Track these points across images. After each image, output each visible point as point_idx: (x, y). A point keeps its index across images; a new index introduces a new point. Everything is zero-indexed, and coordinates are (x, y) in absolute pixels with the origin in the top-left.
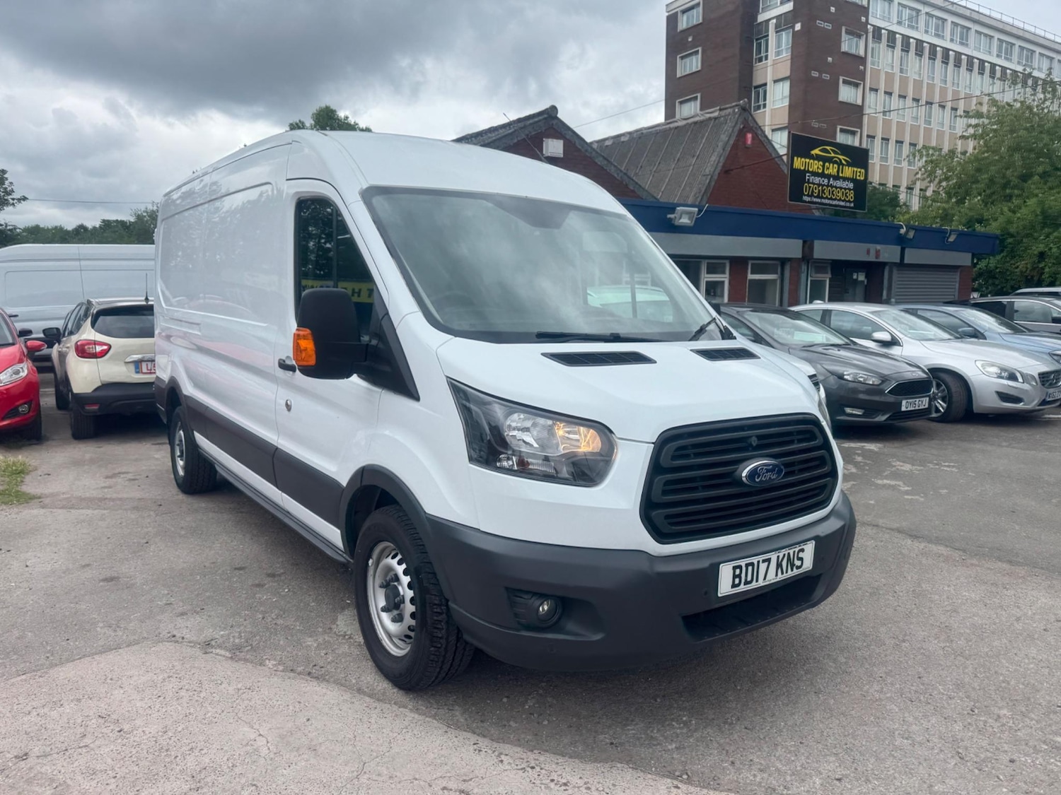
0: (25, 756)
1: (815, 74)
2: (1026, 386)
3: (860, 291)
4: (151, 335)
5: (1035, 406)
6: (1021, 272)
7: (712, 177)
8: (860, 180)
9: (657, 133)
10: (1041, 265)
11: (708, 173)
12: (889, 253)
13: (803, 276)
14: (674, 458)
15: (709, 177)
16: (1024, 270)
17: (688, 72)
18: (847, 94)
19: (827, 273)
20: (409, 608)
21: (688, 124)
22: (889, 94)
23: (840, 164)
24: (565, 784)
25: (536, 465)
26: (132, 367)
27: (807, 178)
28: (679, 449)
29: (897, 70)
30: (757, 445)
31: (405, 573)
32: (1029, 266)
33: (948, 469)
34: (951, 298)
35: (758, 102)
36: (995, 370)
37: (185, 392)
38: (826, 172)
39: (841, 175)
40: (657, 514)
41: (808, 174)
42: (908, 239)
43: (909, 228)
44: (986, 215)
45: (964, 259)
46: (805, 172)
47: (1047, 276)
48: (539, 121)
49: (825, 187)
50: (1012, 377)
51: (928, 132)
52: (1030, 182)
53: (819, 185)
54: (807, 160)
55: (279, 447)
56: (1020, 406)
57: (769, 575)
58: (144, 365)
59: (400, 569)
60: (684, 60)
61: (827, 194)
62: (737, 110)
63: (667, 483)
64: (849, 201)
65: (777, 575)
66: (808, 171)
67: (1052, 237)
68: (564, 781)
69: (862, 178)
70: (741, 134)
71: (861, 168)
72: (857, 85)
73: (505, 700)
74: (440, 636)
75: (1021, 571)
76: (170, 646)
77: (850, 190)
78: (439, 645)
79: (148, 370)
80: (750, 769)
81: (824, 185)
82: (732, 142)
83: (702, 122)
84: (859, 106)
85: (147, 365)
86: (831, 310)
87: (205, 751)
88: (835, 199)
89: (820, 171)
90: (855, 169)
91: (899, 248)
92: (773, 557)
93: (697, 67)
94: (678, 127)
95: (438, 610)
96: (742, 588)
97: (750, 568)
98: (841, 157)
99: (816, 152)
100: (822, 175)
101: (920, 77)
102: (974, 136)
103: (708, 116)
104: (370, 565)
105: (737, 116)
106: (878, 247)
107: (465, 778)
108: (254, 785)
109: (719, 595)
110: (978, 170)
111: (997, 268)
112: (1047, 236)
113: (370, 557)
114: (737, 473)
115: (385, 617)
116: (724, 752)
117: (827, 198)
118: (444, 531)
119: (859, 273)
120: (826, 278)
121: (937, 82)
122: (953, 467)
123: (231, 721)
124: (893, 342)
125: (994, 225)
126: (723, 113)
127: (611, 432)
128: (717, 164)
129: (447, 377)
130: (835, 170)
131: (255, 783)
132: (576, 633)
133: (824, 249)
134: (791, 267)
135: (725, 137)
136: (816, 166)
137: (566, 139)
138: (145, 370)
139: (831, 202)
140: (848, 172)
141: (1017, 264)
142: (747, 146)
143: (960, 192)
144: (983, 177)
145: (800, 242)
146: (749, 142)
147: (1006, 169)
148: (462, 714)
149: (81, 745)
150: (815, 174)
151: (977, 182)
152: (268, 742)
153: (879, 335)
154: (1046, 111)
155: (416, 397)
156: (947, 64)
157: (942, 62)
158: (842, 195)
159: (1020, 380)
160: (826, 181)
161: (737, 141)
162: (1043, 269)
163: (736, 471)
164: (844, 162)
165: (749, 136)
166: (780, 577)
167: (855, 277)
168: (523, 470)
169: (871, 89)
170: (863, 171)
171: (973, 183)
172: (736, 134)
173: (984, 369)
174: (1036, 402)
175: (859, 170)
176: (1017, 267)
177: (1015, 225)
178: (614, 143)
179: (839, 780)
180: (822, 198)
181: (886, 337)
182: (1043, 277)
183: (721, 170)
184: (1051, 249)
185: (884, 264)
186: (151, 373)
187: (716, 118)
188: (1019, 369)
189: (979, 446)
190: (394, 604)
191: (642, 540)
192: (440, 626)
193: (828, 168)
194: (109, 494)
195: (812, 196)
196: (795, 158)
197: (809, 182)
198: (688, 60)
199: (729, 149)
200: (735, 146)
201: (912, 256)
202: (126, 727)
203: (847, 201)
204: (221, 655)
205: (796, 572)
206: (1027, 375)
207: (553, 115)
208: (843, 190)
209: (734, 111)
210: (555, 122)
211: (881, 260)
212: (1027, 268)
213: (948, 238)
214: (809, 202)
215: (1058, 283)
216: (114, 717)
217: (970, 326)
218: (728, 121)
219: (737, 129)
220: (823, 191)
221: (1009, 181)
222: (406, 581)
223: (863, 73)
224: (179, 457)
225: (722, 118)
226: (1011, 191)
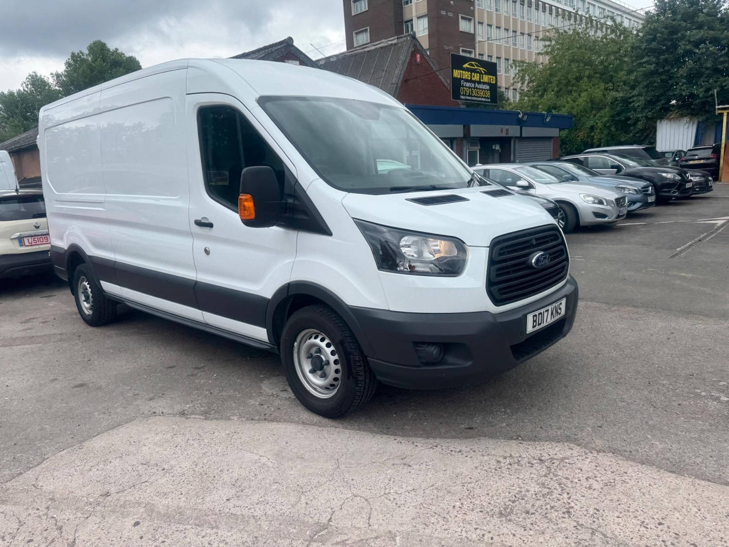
0: (107, 494)
1: (443, 13)
2: (609, 207)
3: (497, 157)
4: (43, 215)
5: (614, 219)
6: (581, 139)
7: (397, 85)
8: (493, 84)
9: (356, 55)
10: (592, 134)
11: (394, 82)
12: (513, 131)
13: (465, 148)
14: (500, 254)
15: (395, 85)
16: (583, 138)
17: (359, 12)
18: (464, 26)
19: (478, 146)
20: (333, 367)
21: (376, 48)
22: (490, 25)
23: (480, 73)
24: (460, 451)
25: (419, 267)
26: (17, 243)
27: (462, 83)
28: (502, 249)
29: (493, 10)
30: (536, 244)
31: (328, 345)
32: (585, 135)
33: (580, 260)
34: (549, 158)
36: (591, 199)
37: (88, 253)
38: (473, 79)
39: (482, 81)
40: (494, 288)
41: (462, 81)
42: (523, 121)
43: (524, 114)
44: (558, 103)
45: (554, 132)
46: (460, 79)
47: (596, 140)
48: (282, 48)
49: (473, 89)
50: (601, 202)
51: (515, 50)
52: (581, 82)
53: (469, 88)
54: (461, 71)
56: (606, 219)
57: (549, 319)
58: (26, 240)
59: (323, 344)
60: (355, 4)
61: (474, 93)
62: (409, 39)
63: (498, 270)
64: (488, 98)
65: (551, 319)
66: (463, 79)
67: (597, 116)
68: (459, 450)
69: (494, 82)
70: (413, 55)
71: (493, 76)
72: (470, 20)
74: (361, 379)
75: (641, 310)
76: (162, 418)
77: (487, 90)
78: (361, 385)
79: (29, 243)
80: (552, 429)
81: (472, 88)
82: (408, 60)
83: (386, 47)
84: (472, 34)
85: (28, 239)
86: (489, 169)
87: (231, 470)
88: (479, 97)
89: (469, 79)
90: (490, 76)
91: (519, 127)
92: (549, 308)
93: (365, 9)
94: (370, 51)
95: (359, 364)
96: (537, 328)
97: (540, 316)
98: (481, 69)
99: (466, 65)
100: (471, 81)
101: (508, 14)
102: (547, 53)
103: (390, 42)
104: (295, 346)
105: (409, 43)
106: (507, 127)
107: (402, 457)
108: (277, 483)
109: (527, 333)
110: (551, 75)
111: (567, 137)
112: (595, 116)
113: (295, 341)
114: (529, 261)
115: (312, 376)
116: (534, 423)
117: (474, 96)
119: (496, 145)
120: (477, 149)
121: (518, 17)
122: (582, 258)
123: (237, 452)
124: (530, 186)
125: (564, 110)
126: (400, 40)
127: (464, 243)
128: (400, 76)
129: (353, 218)
130: (478, 78)
131: (276, 481)
132: (455, 362)
133: (478, 130)
134: (457, 143)
135: (403, 57)
136: (466, 75)
137: (300, 60)
138: (27, 244)
139: (477, 99)
140: (486, 78)
141: (578, 135)
142: (417, 63)
143: (541, 89)
144: (555, 79)
145: (462, 126)
146: (418, 60)
147: (568, 74)
149: (143, 481)
150: (466, 81)
151: (550, 82)
152: (269, 459)
153: (520, 183)
154: (587, 36)
155: (329, 233)
156: (523, 5)
157: (521, 4)
158: (483, 94)
159: (605, 204)
160: (473, 85)
161: (411, 59)
162: (593, 136)
164: (483, 72)
165: (418, 56)
166: (553, 320)
167: (494, 148)
168: (412, 271)
169: (479, 23)
170: (494, 77)
171: (548, 83)
172: (410, 55)
173: (585, 198)
174: (614, 217)
175: (492, 77)
176: (579, 136)
177: (576, 110)
178: (326, 63)
179: (600, 427)
180: (472, 96)
181: (525, 184)
182: (594, 141)
183: (402, 80)
184: (597, 123)
185: (510, 138)
186: (32, 245)
187: (395, 44)
188: (604, 197)
189: (589, 245)
191: (487, 305)
192: (361, 374)
193: (474, 77)
194: (32, 333)
195: (465, 95)
196: (454, 70)
197: (463, 86)
198: (358, 3)
199: (407, 65)
200: (410, 63)
201: (528, 132)
202: (166, 467)
203: (486, 98)
204: (197, 418)
205: (559, 316)
206: (609, 200)
207: (291, 44)
208: (484, 91)
209: (407, 39)
210: (292, 49)
211: (509, 135)
212: (584, 137)
213: (546, 120)
214: (464, 100)
215: (602, 145)
216: (153, 462)
217: (569, 173)
218: (404, 46)
219: (410, 51)
220: (472, 91)
221: (569, 81)
222: (329, 350)
223: (473, 11)
224: (84, 301)
225: (400, 44)
226: (571, 88)
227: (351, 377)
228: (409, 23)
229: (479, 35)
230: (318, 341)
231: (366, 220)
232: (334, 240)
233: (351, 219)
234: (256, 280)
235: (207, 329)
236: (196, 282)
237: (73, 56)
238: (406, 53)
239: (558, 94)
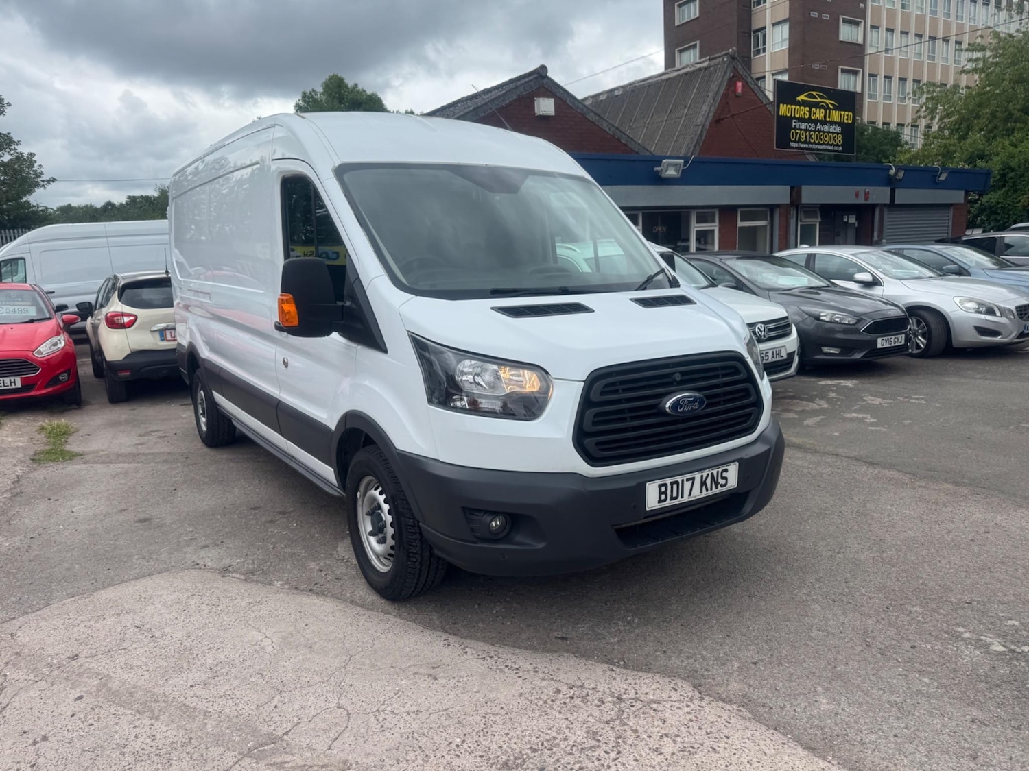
0: (75, 657)
1: (814, 15)
2: (1004, 320)
3: (851, 234)
5: (1013, 338)
7: (703, 126)
8: (848, 123)
9: (649, 86)
11: (699, 123)
12: (880, 195)
13: (793, 222)
14: (602, 393)
15: (701, 127)
17: (686, 20)
18: (847, 33)
19: (817, 217)
20: (390, 531)
21: (679, 75)
22: (891, 30)
23: (826, 108)
24: (517, 669)
25: (484, 404)
26: (157, 336)
27: (794, 124)
28: (607, 385)
29: (898, 6)
30: (681, 380)
31: (386, 502)
34: (944, 236)
35: (758, 46)
36: (972, 305)
37: (203, 356)
38: (813, 118)
39: (828, 119)
40: (589, 442)
41: (794, 121)
42: (896, 179)
43: (898, 169)
44: (988, 150)
45: (957, 196)
46: (791, 118)
48: (531, 81)
49: (812, 133)
50: (990, 311)
53: (806, 130)
54: (794, 107)
55: (281, 400)
56: (998, 339)
57: (693, 490)
58: (168, 333)
59: (382, 498)
60: (681, 8)
61: (814, 139)
62: (726, 59)
63: (597, 415)
64: (837, 145)
65: (701, 492)
66: (795, 118)
68: (517, 666)
69: (850, 122)
70: (732, 83)
71: (849, 111)
72: (857, 24)
73: (476, 606)
74: (415, 552)
76: (194, 572)
77: (838, 133)
78: (415, 560)
79: (171, 337)
81: (811, 130)
82: (721, 92)
83: (694, 71)
84: (859, 45)
85: (171, 333)
86: (815, 254)
87: (221, 650)
88: (823, 144)
89: (807, 117)
90: (843, 113)
91: (888, 190)
92: (697, 476)
93: (695, 15)
94: (669, 78)
96: (668, 503)
97: (675, 486)
98: (827, 101)
99: (802, 97)
100: (809, 120)
101: (922, 12)
102: (974, 70)
103: (699, 66)
104: (358, 497)
105: (726, 65)
106: (868, 189)
107: (434, 665)
108: (260, 674)
109: (647, 509)
110: (980, 105)
111: (998, 203)
113: (357, 490)
114: (661, 405)
115: (373, 540)
116: (659, 644)
117: (814, 143)
118: (412, 463)
119: (850, 216)
120: (816, 222)
121: (940, 15)
123: (243, 627)
124: (875, 283)
125: (995, 159)
126: (713, 62)
127: (547, 373)
128: (708, 114)
129: (408, 331)
130: (822, 115)
131: (261, 672)
133: (813, 194)
134: (780, 213)
135: (717, 86)
136: (802, 112)
137: (556, 96)
138: (169, 338)
139: (818, 147)
140: (835, 116)
141: (1018, 199)
142: (737, 94)
143: (962, 128)
144: (984, 112)
145: (788, 188)
146: (740, 90)
147: (1009, 102)
148: (438, 619)
149: (121, 648)
150: (801, 120)
151: (978, 117)
152: (272, 642)
153: (859, 276)
155: (385, 351)
158: (831, 139)
159: (998, 314)
160: (813, 126)
161: (727, 89)
163: (660, 403)
164: (831, 106)
165: (739, 84)
166: (705, 494)
167: (845, 220)
168: (474, 409)
169: (872, 27)
170: (851, 114)
171: (975, 118)
172: (725, 84)
173: (962, 305)
174: (1013, 335)
175: (846, 113)
176: (1020, 201)
177: (1017, 160)
178: (608, 97)
180: (810, 143)
181: (866, 277)
183: (712, 120)
185: (873, 206)
187: (706, 68)
188: (997, 304)
190: (378, 530)
191: (577, 464)
192: (414, 544)
193: (815, 114)
194: (142, 449)
195: (799, 141)
196: (781, 105)
197: (795, 129)
198: (685, 8)
199: (719, 99)
200: (725, 95)
201: (903, 196)
202: (157, 634)
203: (835, 145)
204: (237, 578)
205: (720, 489)
206: (1005, 309)
207: (543, 75)
208: (830, 134)
209: (723, 59)
210: (545, 81)
211: (870, 202)
213: (939, 177)
214: (797, 148)
216: (148, 626)
217: (955, 263)
218: (718, 71)
219: (727, 78)
220: (810, 136)
221: (1011, 114)
222: (386, 509)
223: (864, 11)
224: (201, 415)
225: (712, 68)
226: (1013, 124)
228: (760, 33)
229: (871, 46)
230: (377, 494)
232: (388, 359)
233: (406, 333)
234: (322, 406)
235: (291, 464)
236: (279, 401)
237: (304, 95)
238: (720, 81)
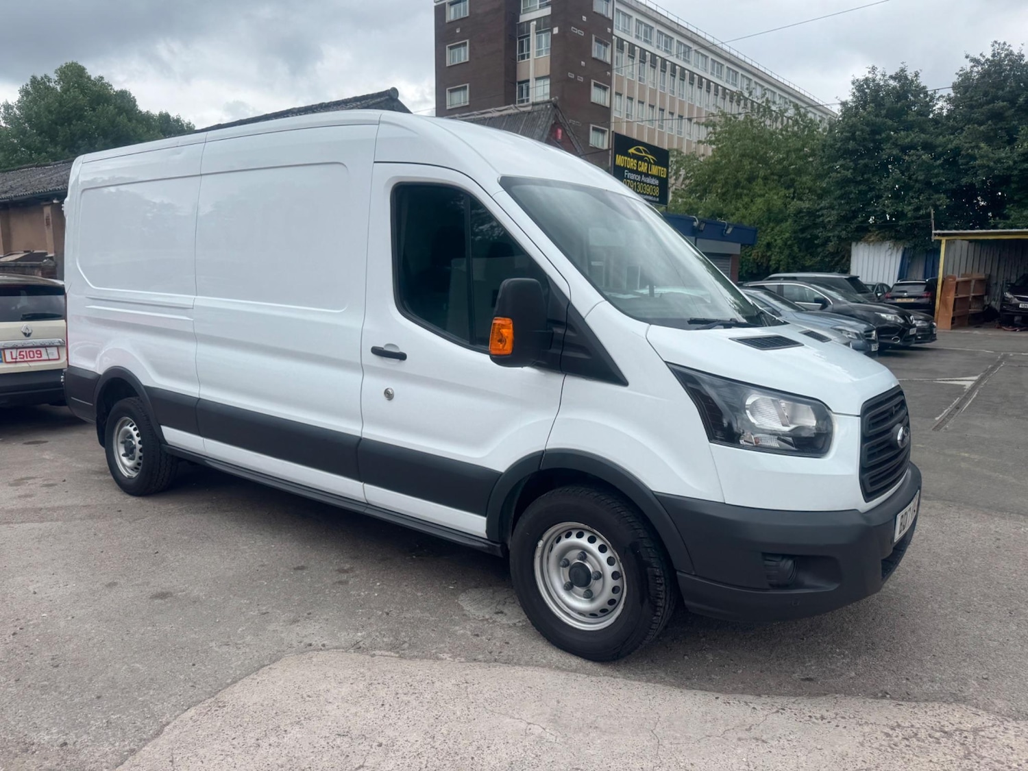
1: (572, 76)
6: (754, 259)
8: (663, 178)
10: (769, 254)
14: (870, 427)
16: (756, 257)
17: (457, 63)
18: (597, 96)
20: (609, 583)
21: (502, 115)
22: (631, 99)
23: (649, 163)
24: (823, 718)
25: (766, 441)
27: (626, 174)
28: (870, 419)
29: (636, 78)
31: (603, 549)
32: (760, 254)
35: (522, 96)
37: (146, 383)
38: (640, 169)
39: (650, 173)
40: (865, 477)
41: (626, 171)
42: (700, 230)
43: (701, 221)
44: (725, 210)
46: (624, 168)
47: (774, 262)
48: (382, 102)
49: (639, 183)
52: (754, 183)
53: (634, 181)
54: (626, 158)
55: (364, 437)
57: (910, 521)
58: (7, 353)
59: (593, 546)
60: (452, 51)
61: (641, 188)
62: (549, 107)
63: (870, 449)
64: (655, 196)
66: (626, 168)
67: (776, 231)
68: (819, 715)
69: (665, 176)
70: (554, 129)
71: (664, 167)
72: (605, 89)
77: (656, 186)
79: (12, 359)
81: (638, 181)
82: (546, 136)
83: (517, 114)
84: (607, 108)
89: (636, 168)
90: (660, 168)
92: (912, 505)
93: (465, 58)
95: (660, 582)
96: (902, 533)
98: (650, 156)
99: (632, 151)
100: (637, 172)
101: (654, 86)
102: (710, 142)
103: (522, 109)
104: (539, 547)
105: (549, 112)
107: (745, 727)
109: (895, 541)
110: (715, 172)
112: (772, 230)
113: (540, 538)
121: (667, 91)
123: (487, 715)
125: (732, 218)
126: (537, 108)
127: (829, 409)
129: (666, 362)
130: (646, 168)
135: (540, 131)
136: (632, 163)
138: (9, 359)
140: (655, 170)
142: (559, 140)
143: (700, 189)
144: (720, 178)
146: (560, 136)
147: (738, 172)
150: (631, 171)
151: (714, 181)
152: (544, 729)
154: (762, 125)
155: (623, 382)
156: (674, 76)
157: (671, 75)
158: (651, 190)
160: (639, 177)
161: (550, 135)
162: (770, 257)
163: (892, 436)
164: (652, 161)
165: (560, 131)
169: (617, 94)
170: (665, 169)
171: (710, 182)
172: (549, 129)
175: (662, 169)
177: (748, 220)
182: (771, 263)
184: (776, 240)
186: (16, 362)
187: (530, 112)
191: (860, 501)
193: (640, 166)
196: (617, 156)
197: (627, 178)
198: (456, 51)
202: (383, 741)
203: (654, 196)
204: (386, 656)
207: (395, 97)
208: (652, 186)
209: (546, 107)
210: (395, 104)
212: (758, 256)
213: (726, 231)
215: (781, 269)
218: (542, 116)
219: (550, 124)
220: (637, 186)
221: (739, 182)
222: (603, 557)
223: (610, 78)
224: (124, 455)
225: (535, 113)
226: (741, 190)
227: (647, 601)
228: (524, 85)
229: (616, 110)
230: (584, 541)
231: (690, 367)
232: (630, 392)
233: (664, 364)
234: (477, 442)
235: (368, 512)
236: (360, 439)
237: (34, 81)
238: (544, 126)
239: (723, 197)
